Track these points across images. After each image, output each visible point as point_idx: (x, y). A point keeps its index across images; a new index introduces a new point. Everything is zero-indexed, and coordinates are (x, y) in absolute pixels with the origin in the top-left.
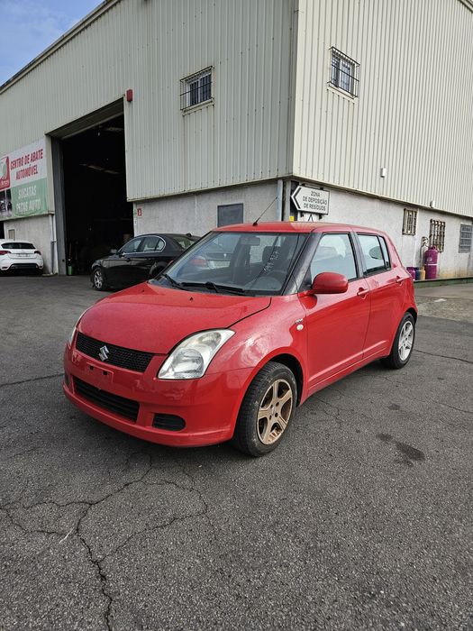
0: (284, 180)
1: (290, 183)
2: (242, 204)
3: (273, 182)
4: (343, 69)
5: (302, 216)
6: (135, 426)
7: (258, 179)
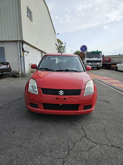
0: (20, 41)
1: (21, 43)
2: (4, 47)
3: (17, 41)
4: (29, 12)
5: (25, 52)
6: (78, 111)
7: (10, 40)
